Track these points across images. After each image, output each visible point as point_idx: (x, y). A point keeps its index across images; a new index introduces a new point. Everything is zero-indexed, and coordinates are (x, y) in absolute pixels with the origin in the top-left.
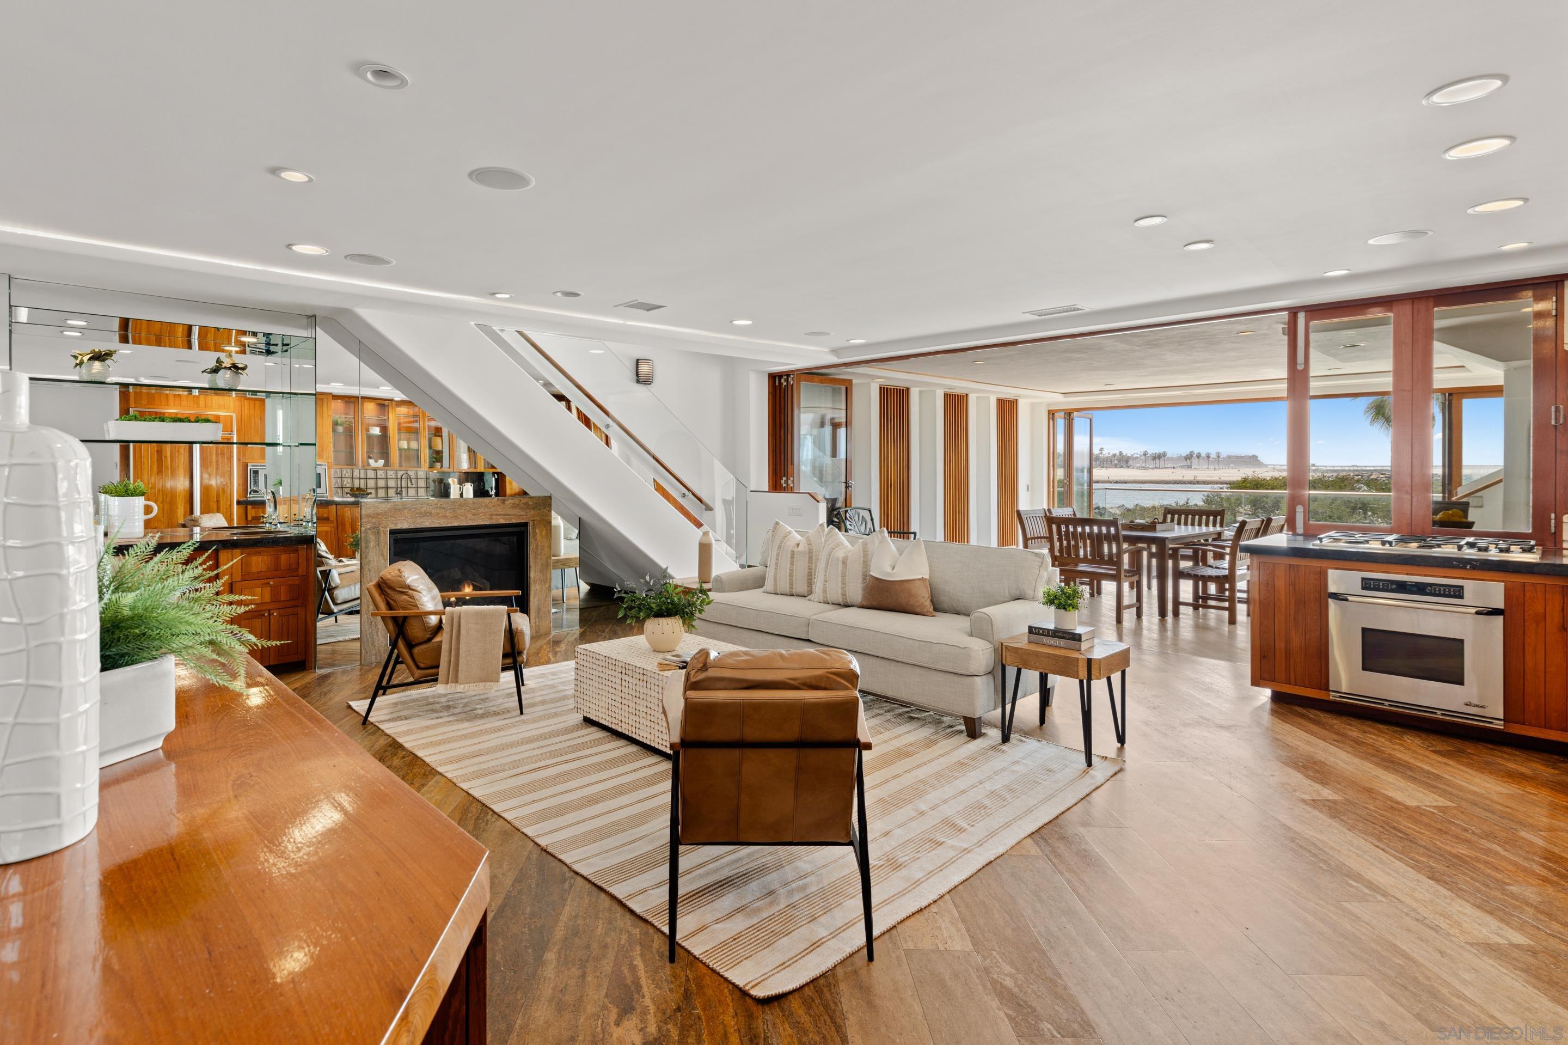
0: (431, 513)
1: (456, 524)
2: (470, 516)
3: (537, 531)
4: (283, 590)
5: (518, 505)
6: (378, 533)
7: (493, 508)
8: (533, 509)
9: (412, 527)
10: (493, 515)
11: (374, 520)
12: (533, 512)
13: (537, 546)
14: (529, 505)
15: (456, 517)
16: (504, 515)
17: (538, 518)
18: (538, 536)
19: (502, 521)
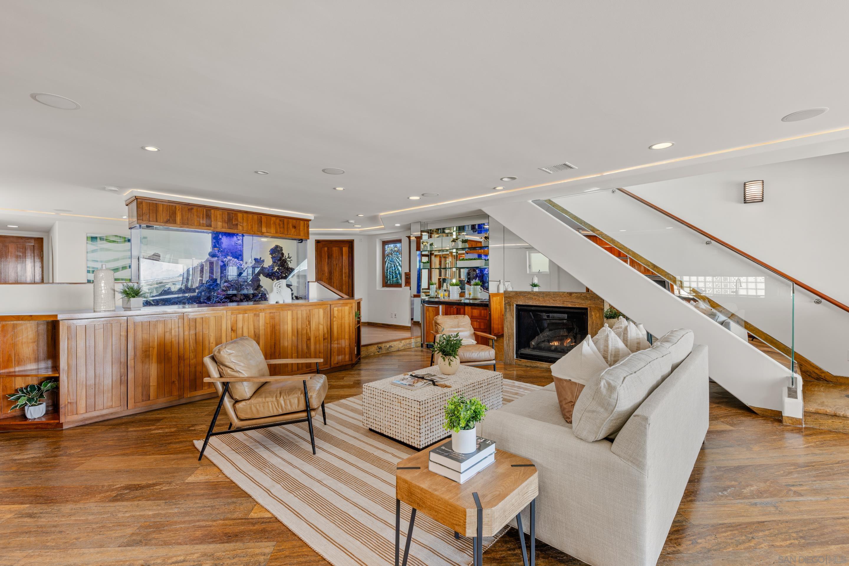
0: (532, 298)
1: (544, 305)
2: (552, 301)
3: (593, 313)
4: (482, 324)
5: (580, 297)
6: (510, 305)
7: (565, 298)
8: (590, 300)
9: (524, 304)
10: (564, 301)
11: (508, 299)
12: (589, 302)
13: (593, 323)
14: (587, 298)
15: (545, 301)
16: (571, 302)
17: (593, 306)
18: (594, 316)
19: (570, 306)
